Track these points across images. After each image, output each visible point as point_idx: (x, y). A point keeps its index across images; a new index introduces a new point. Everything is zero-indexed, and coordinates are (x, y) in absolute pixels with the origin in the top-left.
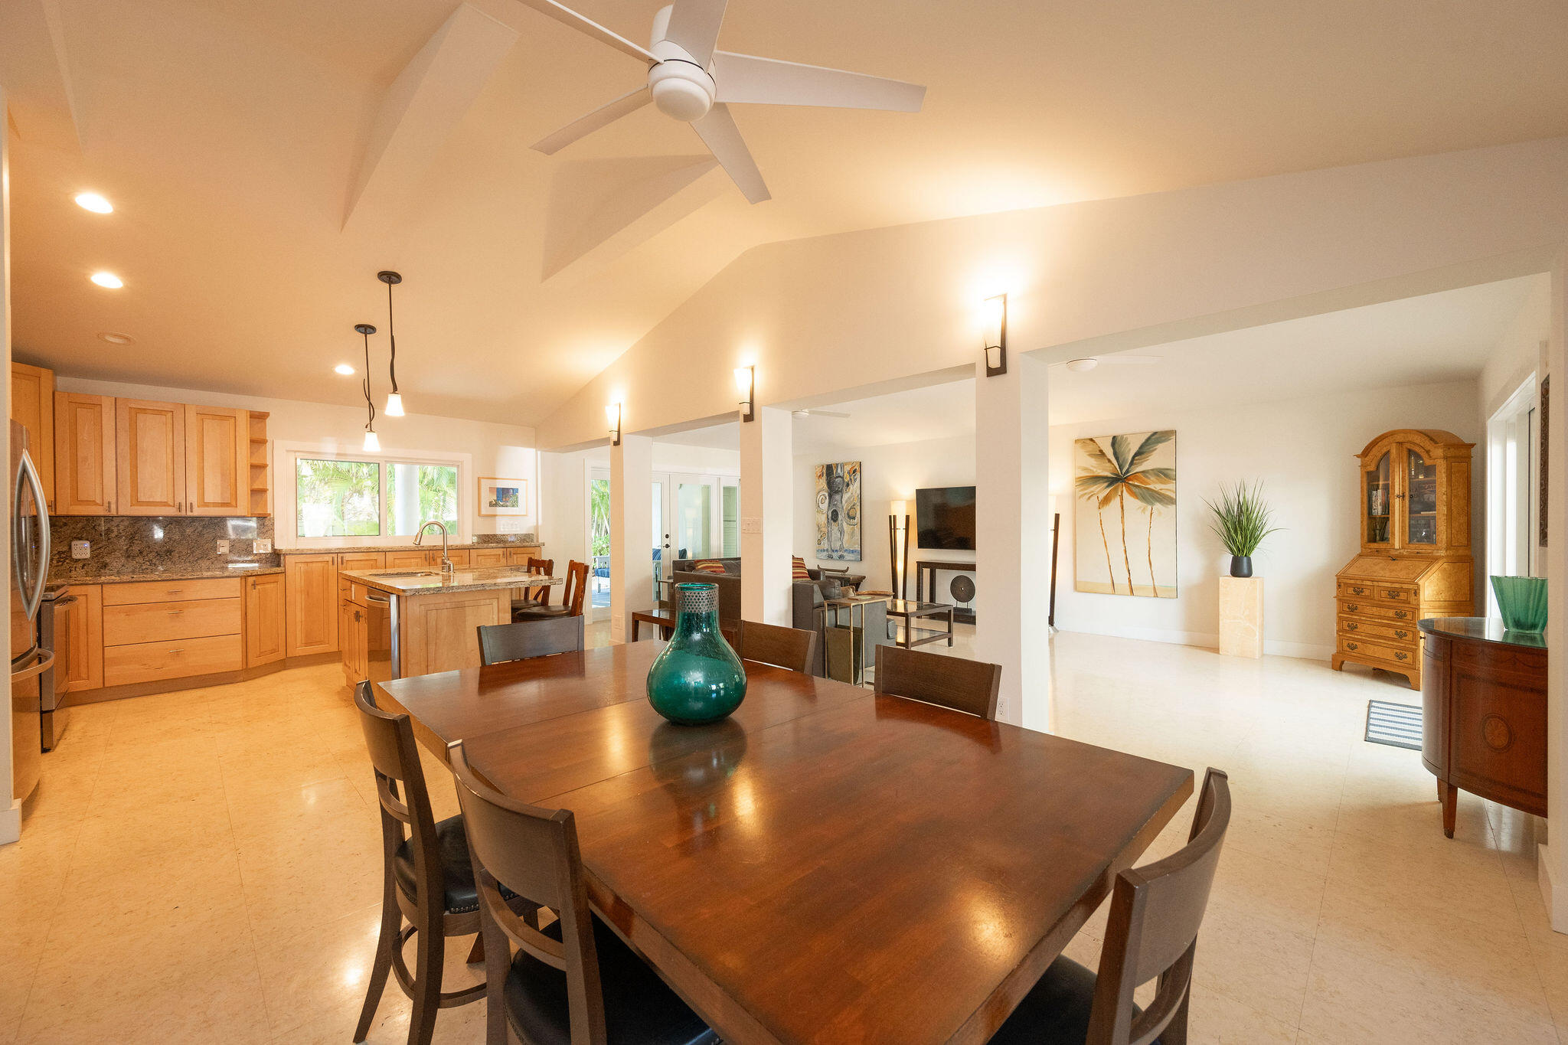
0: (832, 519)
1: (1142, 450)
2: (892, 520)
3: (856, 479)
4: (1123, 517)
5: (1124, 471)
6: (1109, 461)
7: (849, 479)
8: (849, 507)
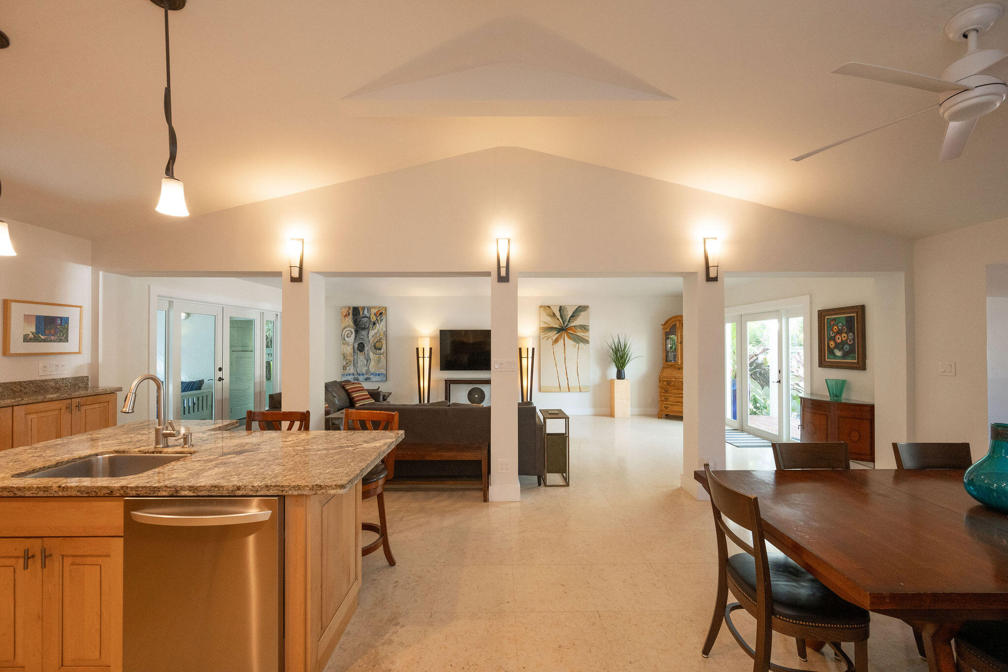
0: (358, 349)
1: (574, 315)
2: (417, 349)
3: (381, 320)
4: (565, 350)
5: (565, 325)
6: (558, 319)
7: (375, 319)
8: (376, 341)
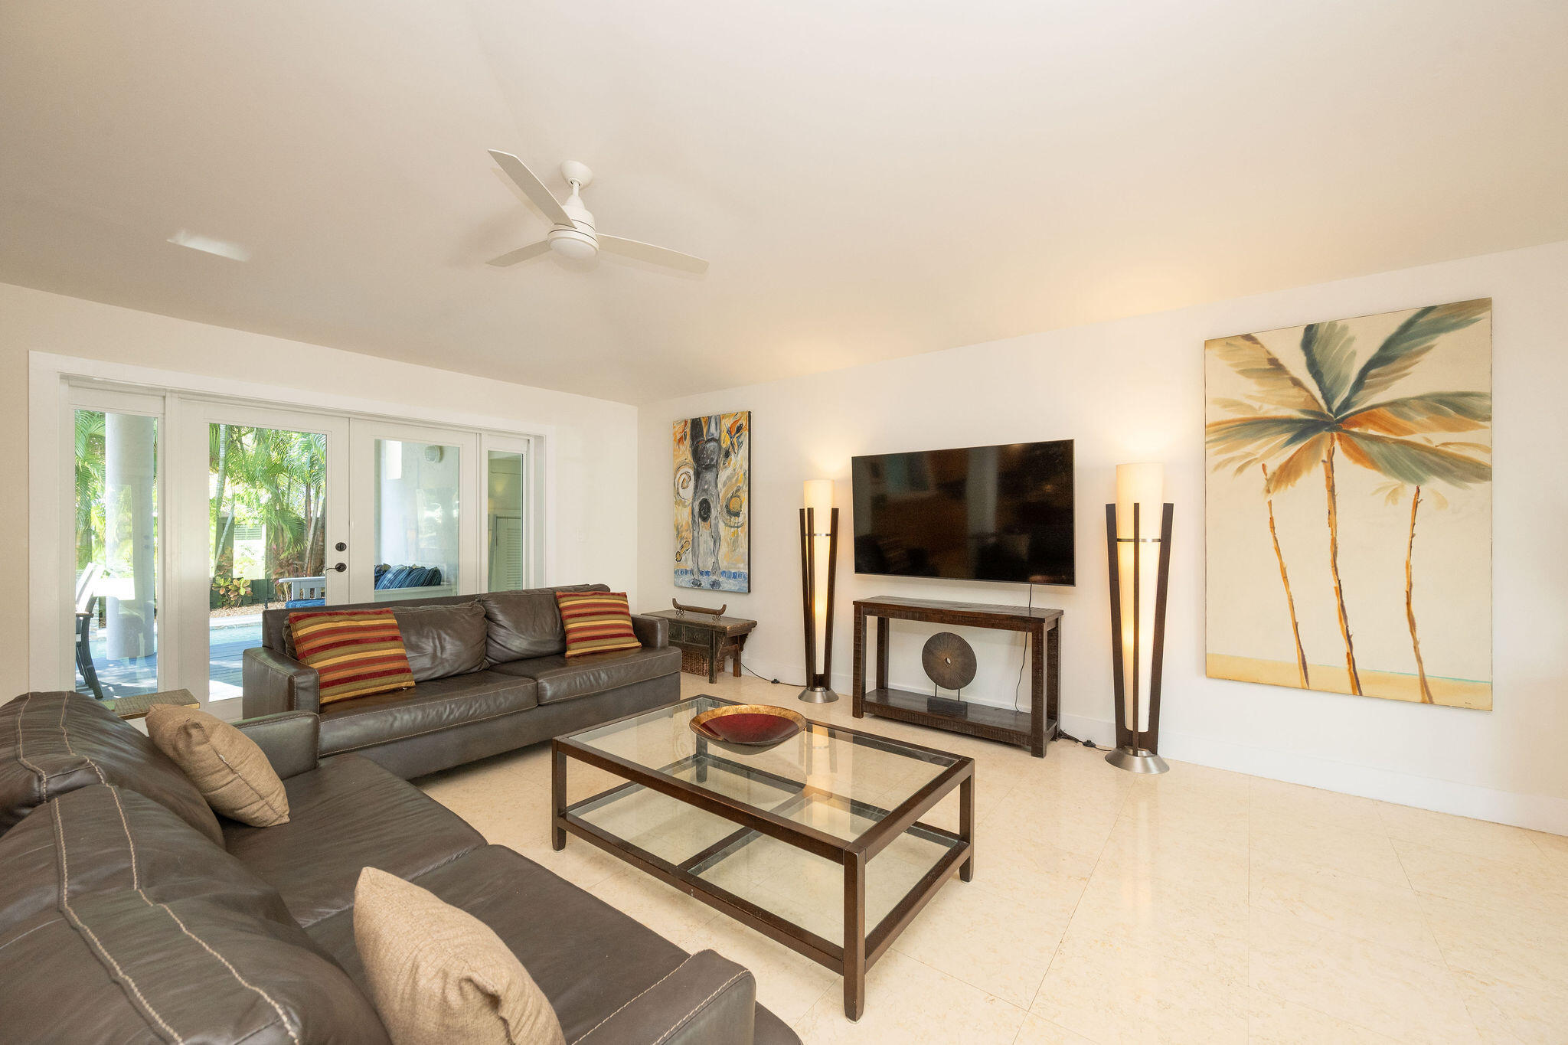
0: (700, 515)
1: (1390, 353)
2: (806, 518)
3: (740, 444)
4: (1332, 512)
5: (1337, 403)
6: (1296, 383)
7: (729, 443)
8: (730, 495)
